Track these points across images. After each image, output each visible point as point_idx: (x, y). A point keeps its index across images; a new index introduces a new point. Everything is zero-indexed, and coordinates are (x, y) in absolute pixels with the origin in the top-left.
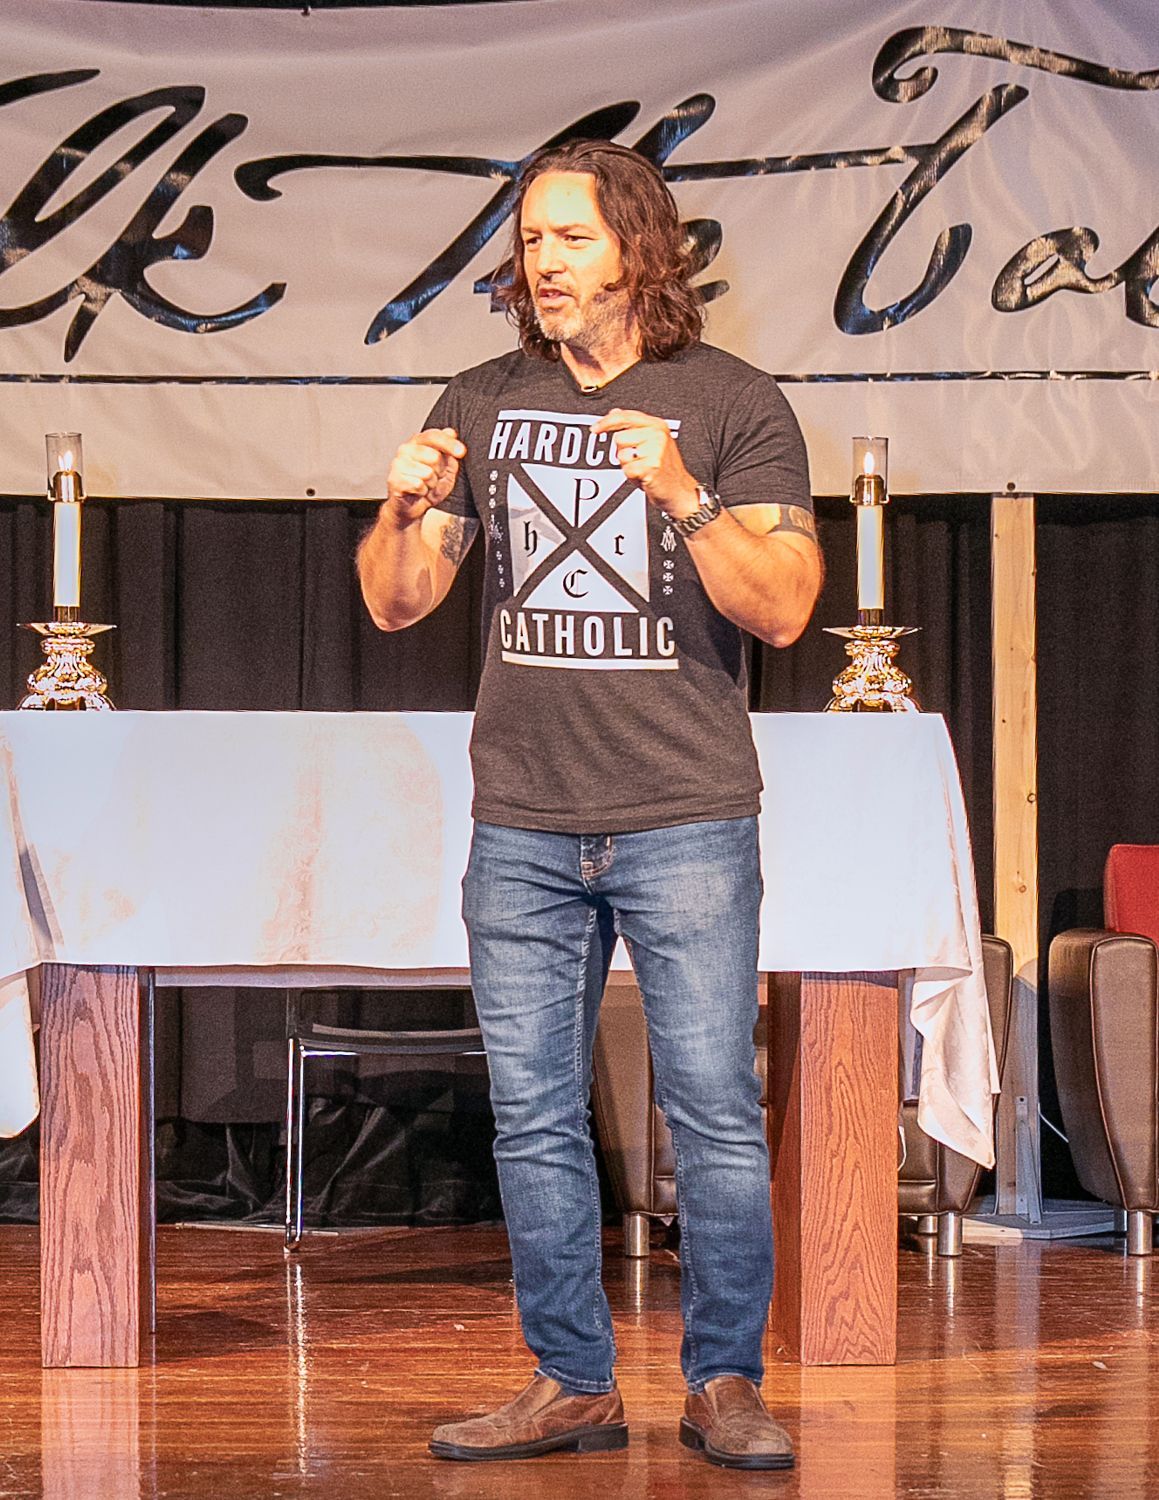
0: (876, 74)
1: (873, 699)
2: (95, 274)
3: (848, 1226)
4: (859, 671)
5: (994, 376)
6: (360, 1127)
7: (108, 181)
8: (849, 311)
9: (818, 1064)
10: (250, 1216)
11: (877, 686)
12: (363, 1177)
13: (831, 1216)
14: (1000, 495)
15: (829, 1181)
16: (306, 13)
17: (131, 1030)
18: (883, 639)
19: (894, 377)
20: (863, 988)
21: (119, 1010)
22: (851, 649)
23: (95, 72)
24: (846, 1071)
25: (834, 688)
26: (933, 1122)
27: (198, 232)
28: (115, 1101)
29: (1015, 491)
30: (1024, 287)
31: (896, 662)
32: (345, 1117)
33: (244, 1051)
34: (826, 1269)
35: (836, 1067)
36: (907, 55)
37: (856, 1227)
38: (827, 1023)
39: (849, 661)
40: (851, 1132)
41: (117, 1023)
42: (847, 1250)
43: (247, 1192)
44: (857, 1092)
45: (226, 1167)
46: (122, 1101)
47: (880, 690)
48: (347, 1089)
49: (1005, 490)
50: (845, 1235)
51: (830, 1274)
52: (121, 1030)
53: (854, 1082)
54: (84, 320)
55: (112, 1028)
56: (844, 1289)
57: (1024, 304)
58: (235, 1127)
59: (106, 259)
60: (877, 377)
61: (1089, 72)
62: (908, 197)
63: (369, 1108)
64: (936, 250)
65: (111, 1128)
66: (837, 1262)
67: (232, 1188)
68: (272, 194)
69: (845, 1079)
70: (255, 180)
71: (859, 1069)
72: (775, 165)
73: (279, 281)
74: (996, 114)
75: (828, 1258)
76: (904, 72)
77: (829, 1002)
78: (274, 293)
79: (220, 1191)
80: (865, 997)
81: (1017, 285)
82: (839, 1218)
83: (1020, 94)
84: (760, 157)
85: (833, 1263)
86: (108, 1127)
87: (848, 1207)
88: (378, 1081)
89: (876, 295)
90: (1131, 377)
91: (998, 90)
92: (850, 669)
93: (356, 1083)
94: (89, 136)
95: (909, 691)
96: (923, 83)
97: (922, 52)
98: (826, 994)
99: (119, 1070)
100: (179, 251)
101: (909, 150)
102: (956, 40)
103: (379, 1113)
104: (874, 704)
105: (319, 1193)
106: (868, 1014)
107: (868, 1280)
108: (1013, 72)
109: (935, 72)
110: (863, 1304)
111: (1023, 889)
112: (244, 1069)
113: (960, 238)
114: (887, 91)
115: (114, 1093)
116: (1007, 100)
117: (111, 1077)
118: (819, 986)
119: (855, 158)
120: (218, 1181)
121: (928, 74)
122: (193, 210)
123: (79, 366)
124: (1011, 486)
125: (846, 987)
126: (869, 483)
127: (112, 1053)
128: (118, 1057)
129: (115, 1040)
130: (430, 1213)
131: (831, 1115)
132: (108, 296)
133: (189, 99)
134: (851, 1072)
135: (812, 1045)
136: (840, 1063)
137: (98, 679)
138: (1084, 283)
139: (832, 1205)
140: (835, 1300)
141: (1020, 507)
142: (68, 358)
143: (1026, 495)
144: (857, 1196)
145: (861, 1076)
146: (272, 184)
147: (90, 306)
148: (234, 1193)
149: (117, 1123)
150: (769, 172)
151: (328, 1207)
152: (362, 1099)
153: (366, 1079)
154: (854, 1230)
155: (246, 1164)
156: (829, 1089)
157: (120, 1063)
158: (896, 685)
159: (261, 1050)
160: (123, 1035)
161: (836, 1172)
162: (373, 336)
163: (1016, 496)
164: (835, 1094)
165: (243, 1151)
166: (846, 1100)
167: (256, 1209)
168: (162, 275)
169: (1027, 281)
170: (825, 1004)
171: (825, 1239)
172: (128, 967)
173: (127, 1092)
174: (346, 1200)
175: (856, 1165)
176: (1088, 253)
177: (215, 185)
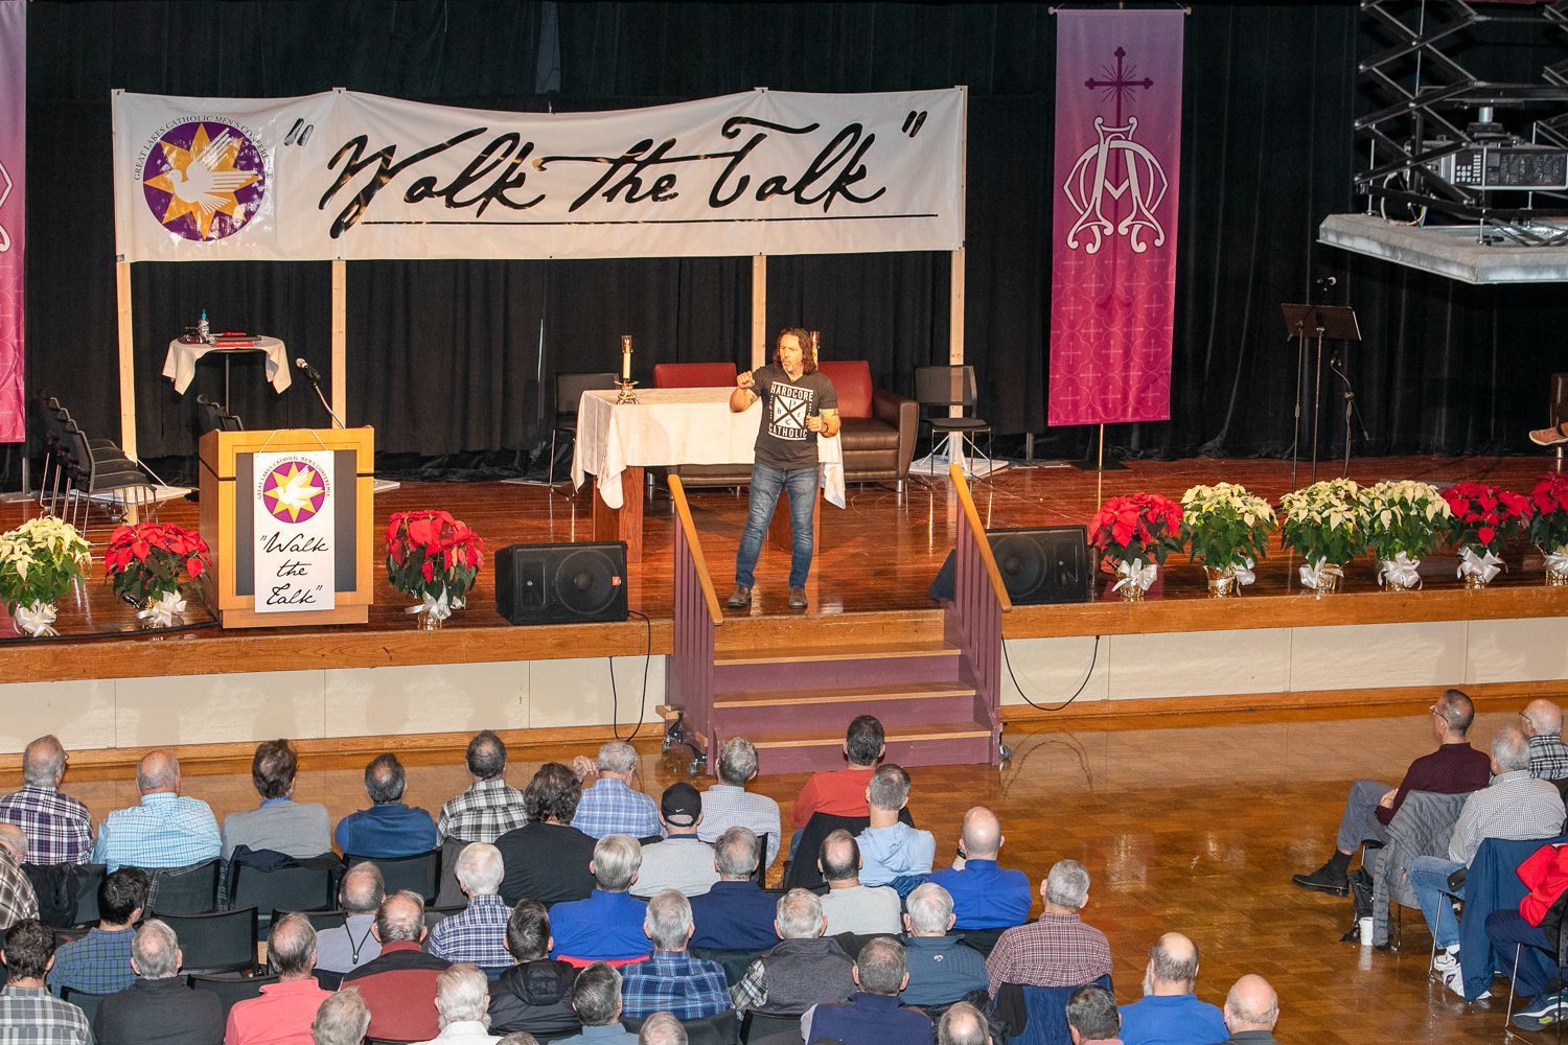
2: (487, 192)
5: (755, 220)
7: (498, 162)
8: (714, 202)
14: (756, 256)
19: (724, 221)
23: (487, 129)
26: (829, 497)
27: (521, 181)
30: (765, 194)
36: (733, 125)
49: (758, 254)
54: (485, 204)
57: (765, 198)
59: (492, 188)
61: (785, 129)
62: (732, 167)
64: (739, 183)
68: (544, 169)
70: (539, 165)
73: (544, 194)
74: (758, 142)
76: (731, 130)
78: (542, 197)
81: (763, 193)
83: (764, 136)
84: (689, 155)
89: (721, 197)
90: (796, 220)
91: (758, 135)
94: (490, 149)
96: (737, 132)
97: (737, 124)
100: (514, 185)
101: (732, 153)
108: (763, 130)
109: (741, 129)
113: (746, 179)
114: (724, 131)
116: (759, 138)
119: (713, 156)
121: (739, 130)
122: (520, 174)
123: (480, 219)
124: (761, 254)
132: (491, 199)
133: (515, 137)
138: (783, 192)
142: (478, 216)
143: (764, 256)
146: (546, 165)
150: (691, 160)
162: (572, 209)
168: (508, 193)
169: (766, 192)
176: (784, 184)
177: (527, 166)
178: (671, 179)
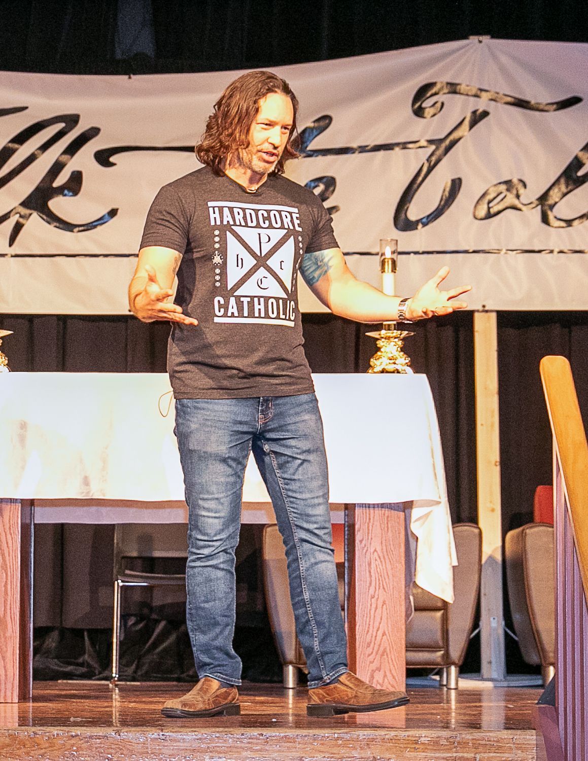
0: (413, 104)
1: (391, 367)
2: (24, 204)
3: (380, 633)
4: (384, 354)
5: (474, 252)
6: (153, 632)
8: (403, 223)
9: (364, 551)
10: (97, 677)
11: (393, 361)
12: (154, 657)
13: (371, 628)
14: (478, 311)
15: (370, 610)
16: (130, 78)
17: (17, 532)
18: (395, 338)
19: (424, 253)
20: (387, 512)
21: (11, 521)
22: (380, 343)
23: (26, 108)
24: (378, 555)
25: (371, 364)
26: (423, 580)
27: (75, 183)
28: (9, 567)
29: (487, 308)
30: (489, 208)
31: (402, 350)
32: (146, 626)
33: (94, 592)
34: (369, 655)
35: (374, 553)
36: (428, 95)
37: (384, 634)
38: (369, 530)
39: (379, 349)
40: (381, 585)
41: (10, 528)
42: (380, 645)
43: (96, 666)
44: (384, 565)
45: (84, 653)
46: (12, 567)
47: (395, 363)
48: (146, 611)
49: (481, 308)
50: (379, 638)
51: (371, 658)
52: (12, 532)
53: (382, 559)
54: (18, 228)
55: (7, 530)
56: (378, 666)
57: (489, 216)
58: (90, 631)
59: (30, 197)
60: (416, 253)
61: (521, 104)
62: (430, 164)
63: (157, 622)
64: (444, 190)
65: (6, 582)
66: (374, 653)
67: (88, 664)
68: (113, 164)
69: (378, 558)
70: (104, 158)
71: (385, 553)
72: (363, 149)
73: (115, 207)
74: (473, 124)
75: (369, 650)
76: (427, 103)
77: (370, 519)
78: (113, 213)
79: (82, 665)
80: (388, 517)
81: (486, 207)
82: (375, 630)
83: (485, 114)
84: (354, 145)
85: (372, 653)
86: (5, 580)
87: (380, 623)
88: (162, 607)
89: (414, 212)
90: (544, 252)
91: (474, 112)
92: (379, 353)
93: (151, 609)
94: (22, 138)
95: (409, 364)
96: (437, 108)
97: (436, 94)
98: (368, 515)
99: (11, 551)
100: (66, 192)
101: (431, 142)
102: (453, 89)
103: (162, 624)
104: (392, 370)
105: (132, 665)
106: (389, 526)
107: (390, 661)
108: (482, 104)
109: (443, 104)
110: (388, 674)
111: (493, 510)
112: (94, 601)
113: (456, 185)
114: (419, 112)
115: (8, 564)
116: (478, 117)
117: (6, 555)
118: (364, 511)
119: (404, 146)
120: (81, 660)
121: (439, 105)
122: (73, 173)
123: (16, 249)
124: (484, 306)
125: (378, 512)
126: (388, 261)
127: (7, 543)
128: (10, 545)
129: (9, 536)
130: (188, 676)
131: (371, 576)
132: (30, 214)
133: (72, 120)
134: (381, 555)
135: (361, 541)
136: (375, 550)
137: (3, 357)
138: (520, 206)
139: (371, 623)
140: (373, 671)
141: (489, 317)
142: (10, 245)
143: (492, 311)
144: (384, 619)
145: (386, 557)
146: (112, 159)
147: (21, 220)
148: (89, 666)
149: (9, 578)
150: (360, 152)
151: (135, 672)
152: (154, 616)
153: (156, 606)
154: (383, 636)
155: (95, 651)
156: (370, 564)
157: (11, 548)
158: (403, 360)
159: (103, 591)
160: (13, 535)
161: (374, 606)
163: (487, 311)
164: (373, 566)
165: (93, 644)
166: (378, 569)
167: (100, 673)
168: (57, 204)
169: (491, 205)
170: (368, 520)
171: (368, 640)
172: (16, 499)
173: (14, 563)
174: (145, 668)
175: (384, 603)
176: (522, 191)
177: (84, 160)
178: (330, 183)
